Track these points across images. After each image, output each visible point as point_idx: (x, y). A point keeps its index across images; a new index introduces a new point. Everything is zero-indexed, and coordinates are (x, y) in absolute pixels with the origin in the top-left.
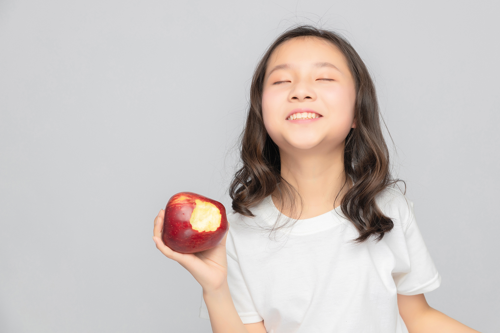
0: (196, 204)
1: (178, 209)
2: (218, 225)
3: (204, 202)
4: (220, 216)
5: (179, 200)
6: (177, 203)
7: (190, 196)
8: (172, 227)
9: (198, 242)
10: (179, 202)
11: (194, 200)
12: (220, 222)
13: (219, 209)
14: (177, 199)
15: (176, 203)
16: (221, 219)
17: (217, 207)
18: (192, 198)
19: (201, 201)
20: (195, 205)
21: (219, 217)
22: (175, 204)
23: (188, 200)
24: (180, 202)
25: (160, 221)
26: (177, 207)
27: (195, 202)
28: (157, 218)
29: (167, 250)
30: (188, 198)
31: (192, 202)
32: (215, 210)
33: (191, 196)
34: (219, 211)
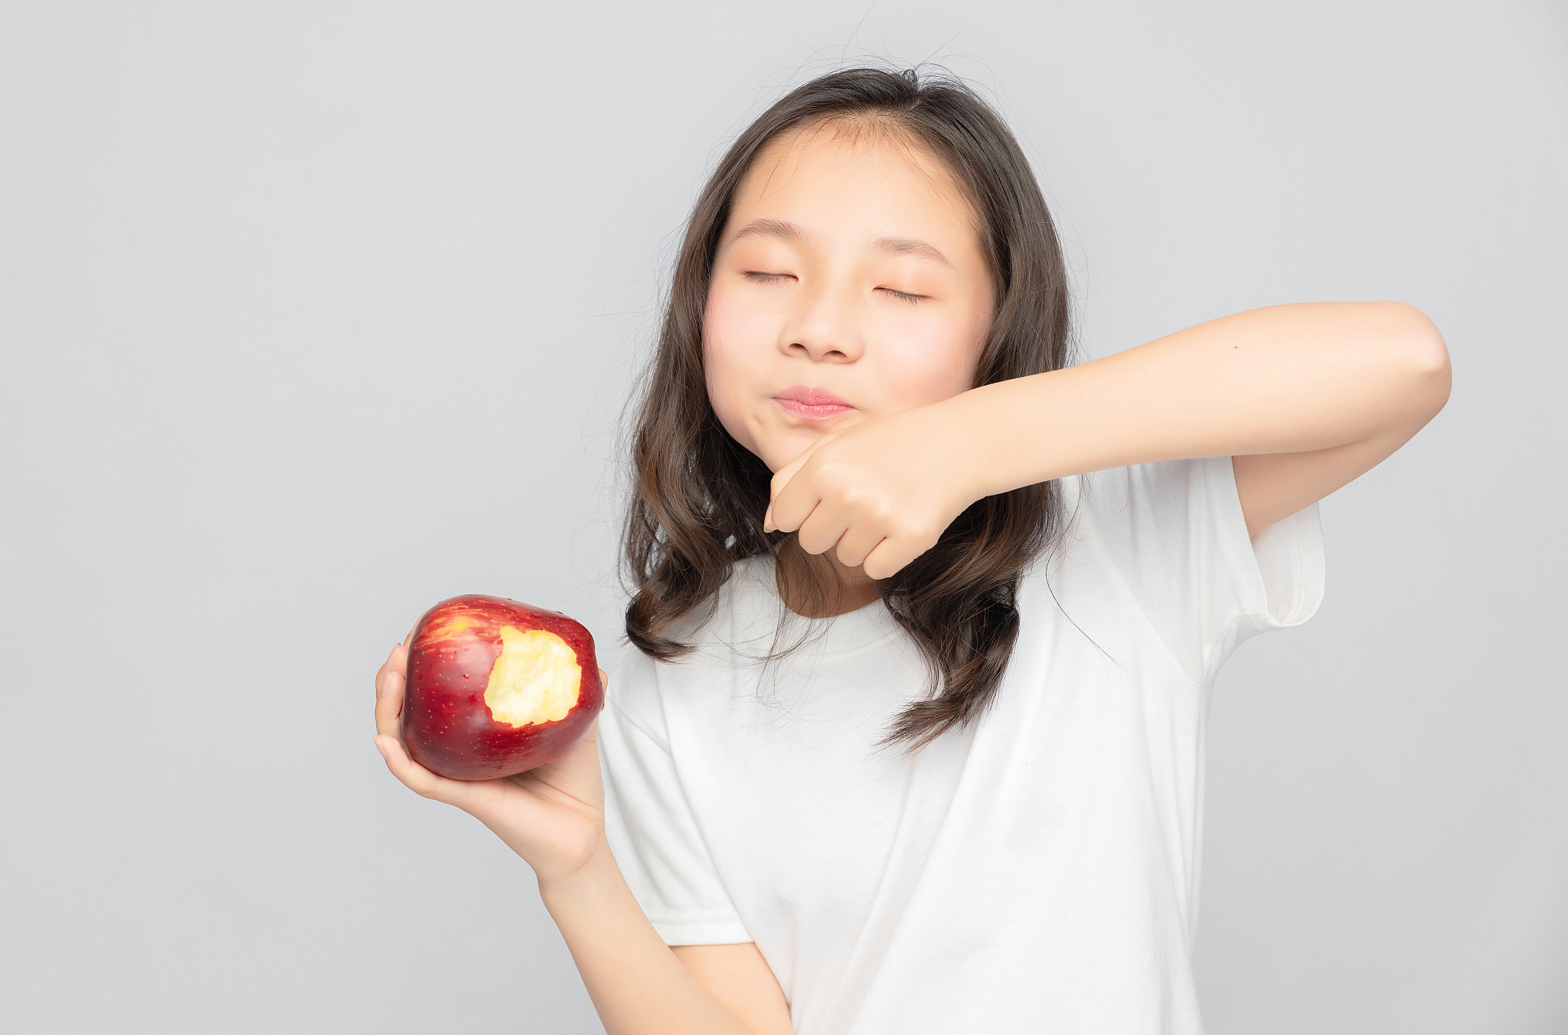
0: (501, 642)
1: (447, 659)
2: (573, 702)
3: (527, 632)
4: (575, 673)
5: (450, 631)
6: (444, 642)
7: (484, 614)
8: (429, 714)
9: (513, 753)
10: (449, 637)
11: (495, 627)
12: (577, 693)
13: (575, 651)
14: (444, 626)
15: (439, 640)
16: (582, 681)
17: (568, 643)
18: (491, 623)
19: (518, 629)
20: (499, 646)
21: (573, 674)
22: (438, 643)
23: (478, 631)
24: (453, 639)
25: (395, 684)
26: (444, 653)
27: (499, 637)
28: (383, 670)
29: (417, 774)
30: (477, 623)
31: (490, 636)
32: (560, 653)
33: (486, 615)
34: (575, 656)
